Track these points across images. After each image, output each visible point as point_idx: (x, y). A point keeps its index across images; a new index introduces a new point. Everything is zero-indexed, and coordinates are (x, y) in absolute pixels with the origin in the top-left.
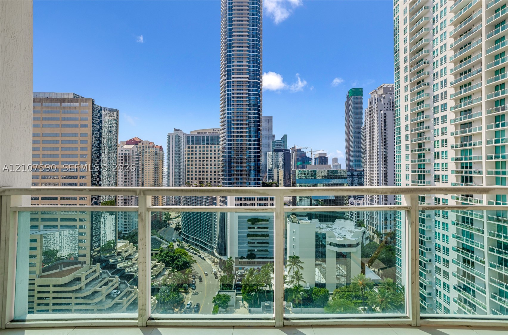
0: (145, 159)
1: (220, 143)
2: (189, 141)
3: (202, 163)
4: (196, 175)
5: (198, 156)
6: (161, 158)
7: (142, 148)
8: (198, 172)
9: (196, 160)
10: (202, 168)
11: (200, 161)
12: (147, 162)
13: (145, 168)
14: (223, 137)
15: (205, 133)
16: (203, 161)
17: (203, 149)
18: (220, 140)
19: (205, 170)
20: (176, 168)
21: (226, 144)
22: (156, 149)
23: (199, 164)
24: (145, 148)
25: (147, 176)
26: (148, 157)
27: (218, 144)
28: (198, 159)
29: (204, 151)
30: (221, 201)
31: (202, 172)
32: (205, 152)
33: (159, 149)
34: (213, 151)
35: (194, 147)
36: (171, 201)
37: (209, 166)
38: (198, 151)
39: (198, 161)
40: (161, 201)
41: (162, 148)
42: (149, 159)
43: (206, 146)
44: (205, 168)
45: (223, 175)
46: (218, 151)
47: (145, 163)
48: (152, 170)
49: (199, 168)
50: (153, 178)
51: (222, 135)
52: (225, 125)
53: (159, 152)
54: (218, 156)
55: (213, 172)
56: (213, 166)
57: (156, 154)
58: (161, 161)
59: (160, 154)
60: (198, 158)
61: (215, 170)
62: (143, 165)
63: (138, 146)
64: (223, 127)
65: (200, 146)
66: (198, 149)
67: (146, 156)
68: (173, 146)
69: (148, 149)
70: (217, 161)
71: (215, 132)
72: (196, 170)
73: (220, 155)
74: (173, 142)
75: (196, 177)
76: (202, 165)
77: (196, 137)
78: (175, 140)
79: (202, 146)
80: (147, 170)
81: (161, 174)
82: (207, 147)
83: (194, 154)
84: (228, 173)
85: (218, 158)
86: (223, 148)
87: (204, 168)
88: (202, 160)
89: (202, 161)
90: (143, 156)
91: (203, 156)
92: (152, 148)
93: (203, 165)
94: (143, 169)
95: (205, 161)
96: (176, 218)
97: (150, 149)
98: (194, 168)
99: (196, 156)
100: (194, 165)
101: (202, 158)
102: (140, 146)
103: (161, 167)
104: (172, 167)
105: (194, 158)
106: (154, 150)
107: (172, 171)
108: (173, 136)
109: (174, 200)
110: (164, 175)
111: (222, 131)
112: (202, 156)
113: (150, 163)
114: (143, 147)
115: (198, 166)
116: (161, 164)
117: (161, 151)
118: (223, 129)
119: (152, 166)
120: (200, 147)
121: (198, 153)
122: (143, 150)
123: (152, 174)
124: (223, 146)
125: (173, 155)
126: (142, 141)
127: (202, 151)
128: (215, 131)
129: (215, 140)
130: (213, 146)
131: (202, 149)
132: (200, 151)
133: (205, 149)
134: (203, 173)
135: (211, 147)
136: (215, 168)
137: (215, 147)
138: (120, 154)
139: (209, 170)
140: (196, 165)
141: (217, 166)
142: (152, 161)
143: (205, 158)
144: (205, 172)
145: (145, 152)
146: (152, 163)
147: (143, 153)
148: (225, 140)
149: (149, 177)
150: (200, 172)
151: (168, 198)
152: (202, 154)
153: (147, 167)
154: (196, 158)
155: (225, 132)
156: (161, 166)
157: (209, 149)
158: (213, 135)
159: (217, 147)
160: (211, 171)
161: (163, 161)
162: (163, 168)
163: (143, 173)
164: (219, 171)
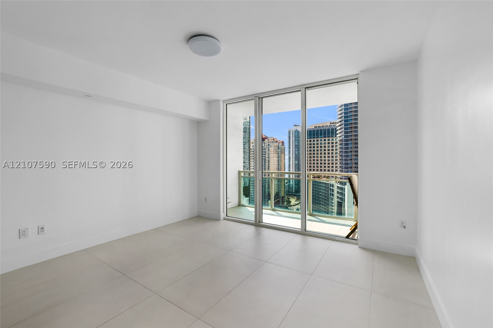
0: (270, 153)
1: (337, 136)
2: (310, 135)
3: (319, 155)
4: (314, 167)
5: (316, 149)
6: (283, 152)
7: (267, 144)
8: (316, 164)
9: (314, 152)
10: (319, 160)
11: (317, 154)
12: (272, 155)
13: (270, 160)
14: (340, 129)
15: (322, 126)
16: (321, 153)
17: (321, 142)
18: (337, 132)
19: (323, 162)
20: (296, 160)
21: (343, 137)
22: (278, 144)
23: (317, 156)
24: (270, 143)
25: (272, 167)
26: (272, 151)
27: (336, 136)
28: (316, 152)
29: (321, 144)
30: (338, 192)
31: (319, 164)
32: (323, 145)
33: (281, 144)
34: (331, 143)
35: (312, 141)
36: (292, 190)
37: (327, 159)
38: (316, 144)
39: (316, 154)
40: (283, 188)
41: (284, 143)
42: (273, 153)
43: (323, 139)
44: (323, 160)
45: (340, 167)
46: (336, 143)
47: (270, 156)
48: (276, 162)
49: (317, 160)
50: (277, 169)
51: (340, 127)
52: (342, 117)
53: (281, 146)
54: (336, 148)
55: (331, 164)
56: (331, 158)
57: (278, 148)
58: (283, 155)
59: (282, 148)
60: (316, 150)
61: (332, 162)
62: (269, 158)
63: (265, 142)
64: (340, 120)
65: (317, 139)
66: (316, 142)
67: (271, 150)
68: (293, 140)
69: (272, 144)
70: (334, 153)
71: (332, 125)
72: (314, 162)
73: (338, 148)
74: (293, 136)
75: (314, 168)
76: (319, 157)
77: (314, 131)
78: (295, 135)
79: (319, 139)
80: (272, 162)
81: (283, 165)
82: (325, 140)
83: (312, 147)
84: (346, 165)
85: (336, 150)
86: (340, 140)
87: (321, 160)
88: (319, 152)
89: (319, 154)
90: (269, 150)
91: (321, 149)
92: (276, 143)
93: (321, 157)
94: (269, 161)
95: (323, 154)
96: (296, 205)
97: (274, 144)
98: (312, 160)
99: (314, 149)
100: (312, 157)
101: (319, 150)
102: (266, 142)
103: (283, 160)
104: (293, 159)
105: (312, 151)
106: (277, 145)
107: (293, 163)
108: (293, 131)
109: (294, 189)
110: (285, 166)
111: (340, 124)
112: (319, 149)
113: (274, 156)
114: (269, 142)
115: (316, 159)
116: (283, 156)
117: (283, 145)
118: (340, 122)
119: (276, 159)
120: (317, 141)
121: (316, 146)
122: (269, 145)
123: (276, 165)
124: (341, 138)
125: (293, 148)
126: (268, 137)
127: (319, 144)
128: (333, 123)
129: (332, 133)
130: (331, 139)
131: (319, 142)
132: (317, 144)
133: (323, 142)
134: (321, 165)
135: (329, 140)
136: (332, 160)
137: (333, 140)
138: (252, 149)
139: (327, 162)
140: (314, 157)
141: (334, 158)
142: (276, 154)
143: (323, 150)
144: (323, 164)
145: (270, 147)
146: (276, 156)
147: (269, 148)
148: (342, 132)
149: (273, 168)
150: (317, 163)
151: (289, 187)
152: (319, 147)
153: (272, 160)
154: (314, 151)
155: (343, 124)
156: (283, 158)
157: (327, 142)
158: (330, 128)
159: (334, 140)
160: (329, 164)
161: (284, 154)
162: (284, 160)
163: (269, 165)
164: (336, 163)
